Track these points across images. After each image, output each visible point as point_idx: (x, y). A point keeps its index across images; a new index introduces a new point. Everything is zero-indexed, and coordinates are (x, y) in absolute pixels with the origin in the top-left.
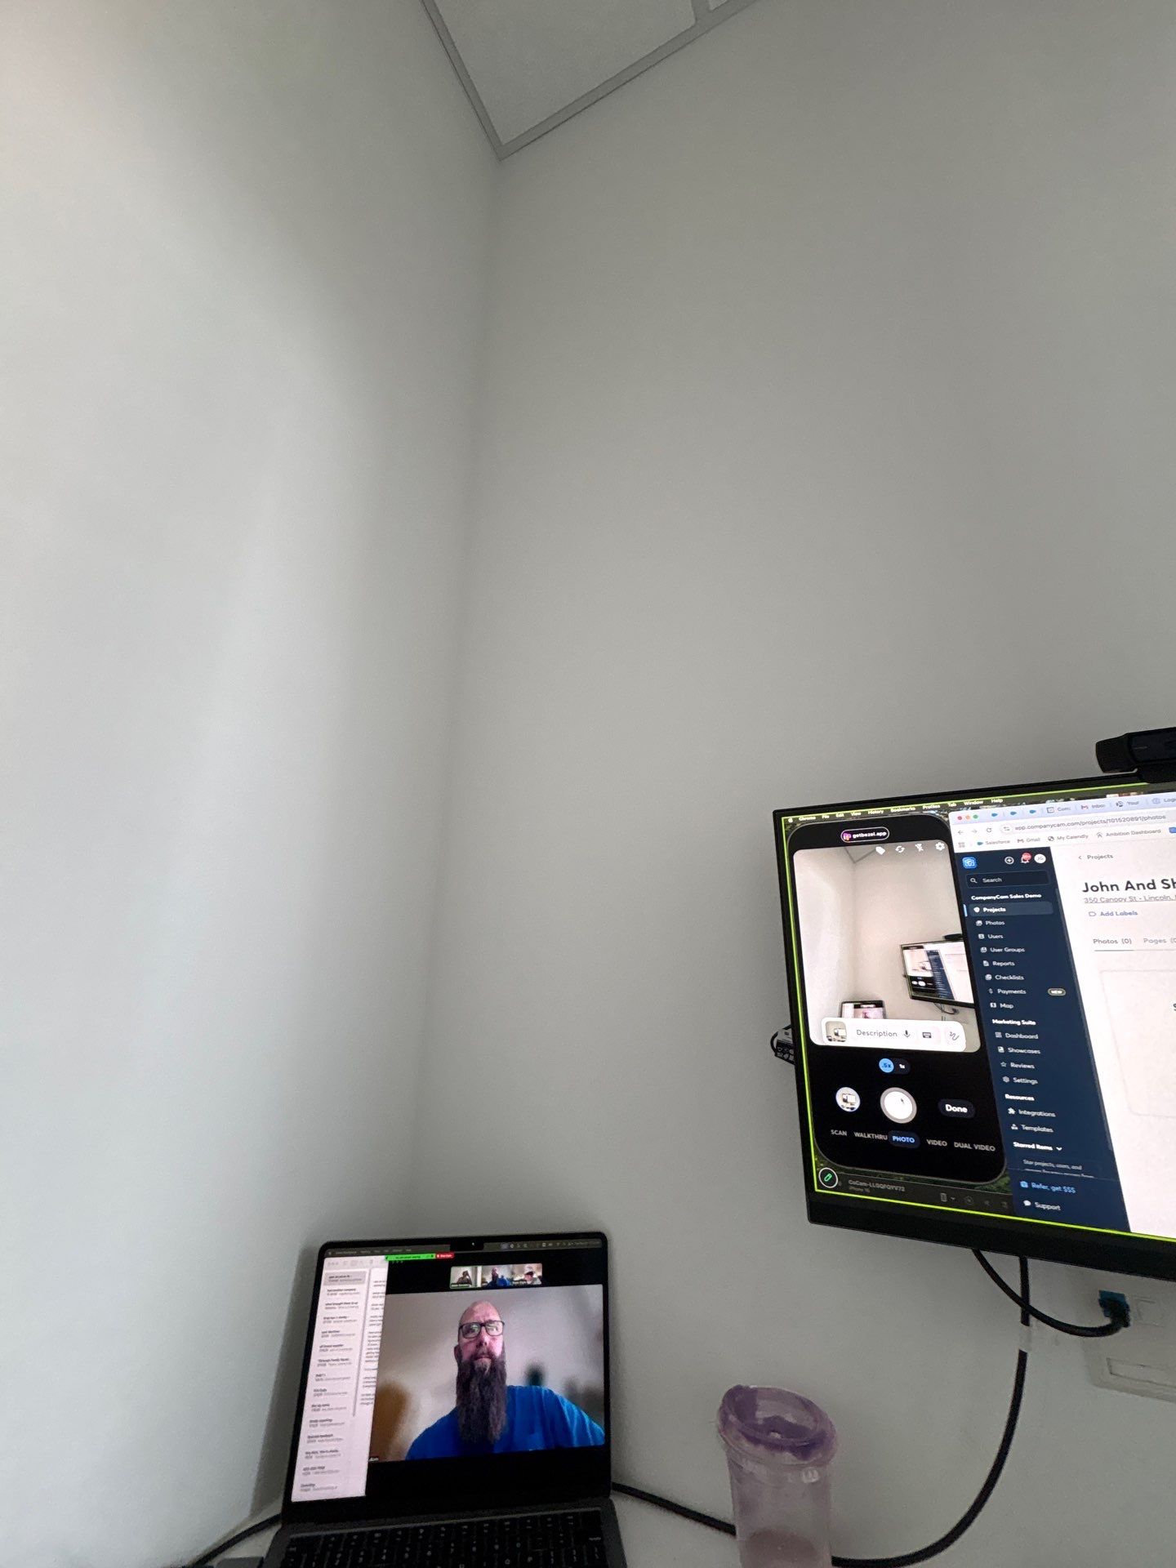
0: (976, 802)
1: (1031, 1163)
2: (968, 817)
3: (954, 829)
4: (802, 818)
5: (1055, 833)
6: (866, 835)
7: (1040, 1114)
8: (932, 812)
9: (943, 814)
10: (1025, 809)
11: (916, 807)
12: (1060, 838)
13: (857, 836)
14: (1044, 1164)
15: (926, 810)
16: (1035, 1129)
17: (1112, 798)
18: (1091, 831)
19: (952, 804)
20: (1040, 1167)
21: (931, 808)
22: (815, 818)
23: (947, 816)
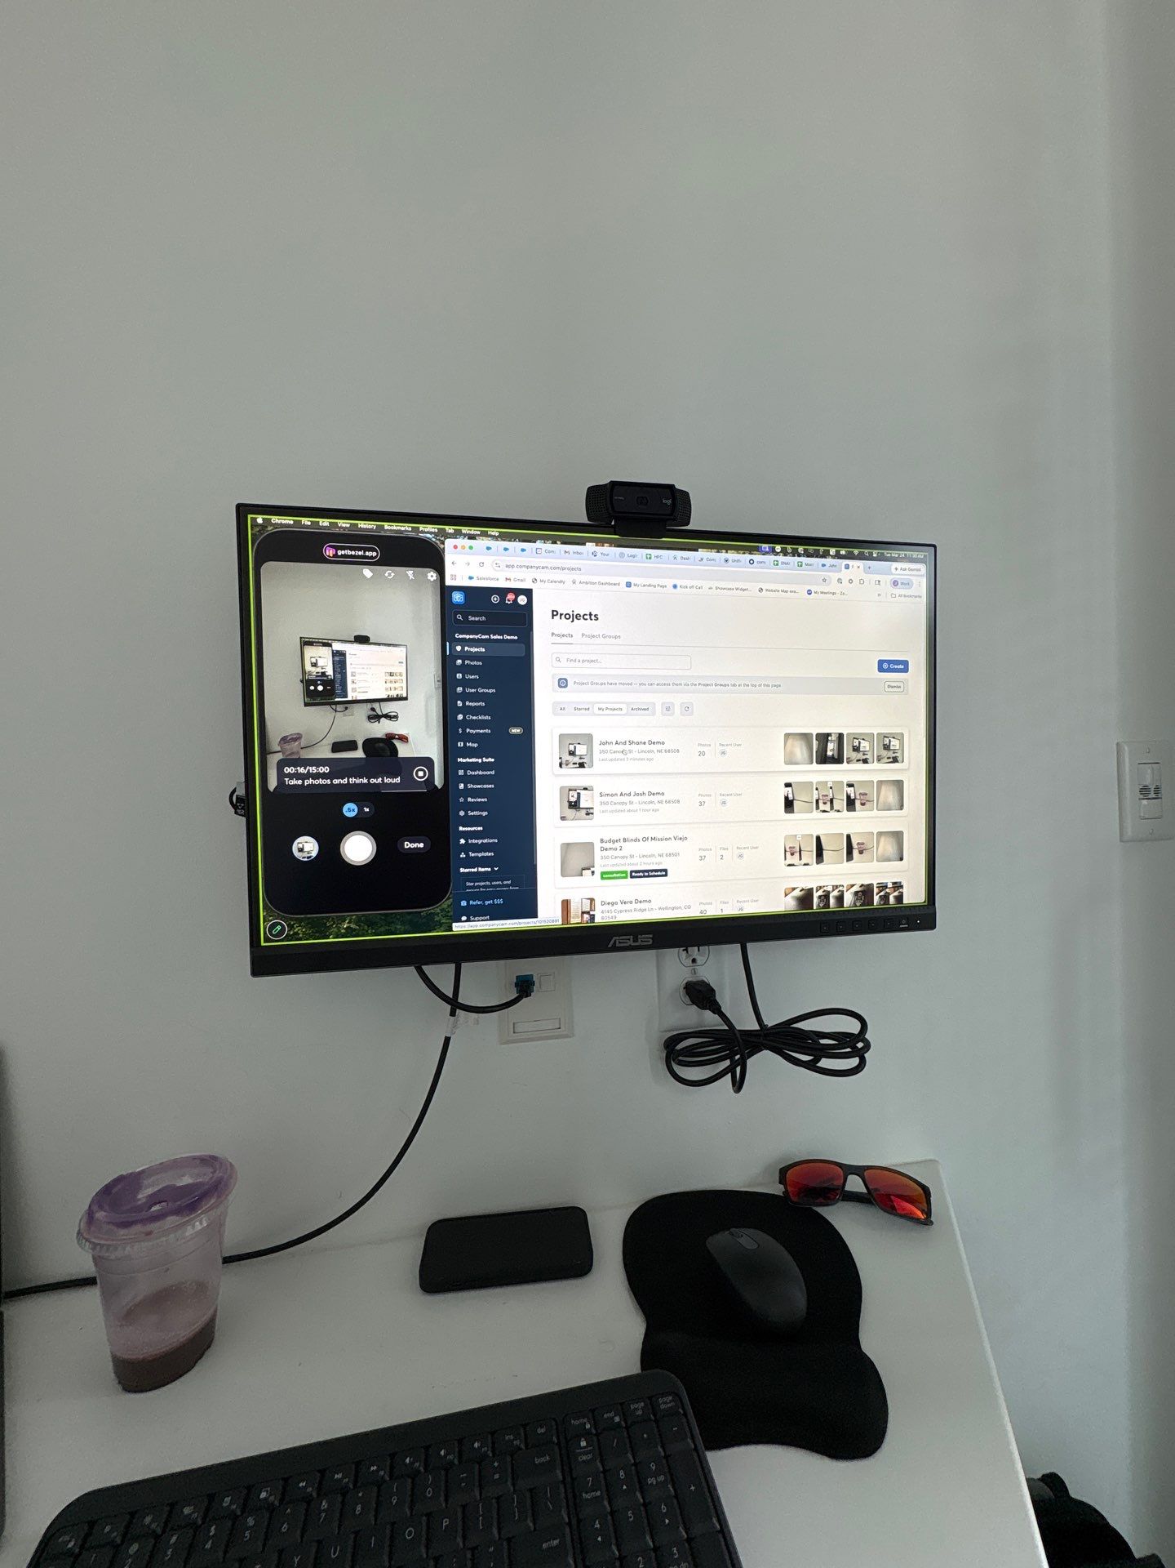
0: (474, 531)
1: (472, 884)
2: (463, 547)
3: (449, 558)
4: (275, 519)
5: (539, 575)
6: (353, 553)
7: (485, 841)
8: (428, 536)
9: (439, 540)
10: (518, 545)
11: (412, 527)
12: (541, 581)
13: (343, 552)
14: (483, 884)
15: (423, 532)
16: (480, 855)
17: (590, 546)
18: (567, 577)
19: (450, 529)
20: (479, 887)
21: (428, 530)
22: (292, 522)
23: (443, 543)
